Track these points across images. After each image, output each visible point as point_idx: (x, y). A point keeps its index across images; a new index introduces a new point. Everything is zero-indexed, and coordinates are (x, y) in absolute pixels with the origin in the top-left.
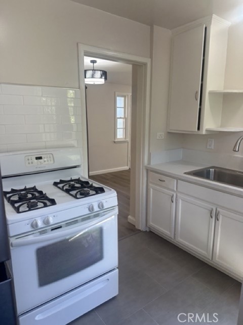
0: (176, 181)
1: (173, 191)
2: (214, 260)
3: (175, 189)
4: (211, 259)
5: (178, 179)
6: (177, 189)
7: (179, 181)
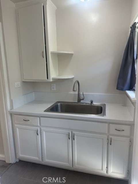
0: (38, 118)
1: (37, 126)
2: (74, 167)
3: (39, 125)
4: (72, 167)
5: (40, 116)
6: (40, 124)
7: (41, 118)
